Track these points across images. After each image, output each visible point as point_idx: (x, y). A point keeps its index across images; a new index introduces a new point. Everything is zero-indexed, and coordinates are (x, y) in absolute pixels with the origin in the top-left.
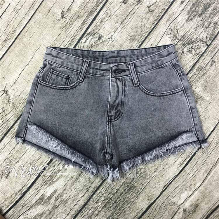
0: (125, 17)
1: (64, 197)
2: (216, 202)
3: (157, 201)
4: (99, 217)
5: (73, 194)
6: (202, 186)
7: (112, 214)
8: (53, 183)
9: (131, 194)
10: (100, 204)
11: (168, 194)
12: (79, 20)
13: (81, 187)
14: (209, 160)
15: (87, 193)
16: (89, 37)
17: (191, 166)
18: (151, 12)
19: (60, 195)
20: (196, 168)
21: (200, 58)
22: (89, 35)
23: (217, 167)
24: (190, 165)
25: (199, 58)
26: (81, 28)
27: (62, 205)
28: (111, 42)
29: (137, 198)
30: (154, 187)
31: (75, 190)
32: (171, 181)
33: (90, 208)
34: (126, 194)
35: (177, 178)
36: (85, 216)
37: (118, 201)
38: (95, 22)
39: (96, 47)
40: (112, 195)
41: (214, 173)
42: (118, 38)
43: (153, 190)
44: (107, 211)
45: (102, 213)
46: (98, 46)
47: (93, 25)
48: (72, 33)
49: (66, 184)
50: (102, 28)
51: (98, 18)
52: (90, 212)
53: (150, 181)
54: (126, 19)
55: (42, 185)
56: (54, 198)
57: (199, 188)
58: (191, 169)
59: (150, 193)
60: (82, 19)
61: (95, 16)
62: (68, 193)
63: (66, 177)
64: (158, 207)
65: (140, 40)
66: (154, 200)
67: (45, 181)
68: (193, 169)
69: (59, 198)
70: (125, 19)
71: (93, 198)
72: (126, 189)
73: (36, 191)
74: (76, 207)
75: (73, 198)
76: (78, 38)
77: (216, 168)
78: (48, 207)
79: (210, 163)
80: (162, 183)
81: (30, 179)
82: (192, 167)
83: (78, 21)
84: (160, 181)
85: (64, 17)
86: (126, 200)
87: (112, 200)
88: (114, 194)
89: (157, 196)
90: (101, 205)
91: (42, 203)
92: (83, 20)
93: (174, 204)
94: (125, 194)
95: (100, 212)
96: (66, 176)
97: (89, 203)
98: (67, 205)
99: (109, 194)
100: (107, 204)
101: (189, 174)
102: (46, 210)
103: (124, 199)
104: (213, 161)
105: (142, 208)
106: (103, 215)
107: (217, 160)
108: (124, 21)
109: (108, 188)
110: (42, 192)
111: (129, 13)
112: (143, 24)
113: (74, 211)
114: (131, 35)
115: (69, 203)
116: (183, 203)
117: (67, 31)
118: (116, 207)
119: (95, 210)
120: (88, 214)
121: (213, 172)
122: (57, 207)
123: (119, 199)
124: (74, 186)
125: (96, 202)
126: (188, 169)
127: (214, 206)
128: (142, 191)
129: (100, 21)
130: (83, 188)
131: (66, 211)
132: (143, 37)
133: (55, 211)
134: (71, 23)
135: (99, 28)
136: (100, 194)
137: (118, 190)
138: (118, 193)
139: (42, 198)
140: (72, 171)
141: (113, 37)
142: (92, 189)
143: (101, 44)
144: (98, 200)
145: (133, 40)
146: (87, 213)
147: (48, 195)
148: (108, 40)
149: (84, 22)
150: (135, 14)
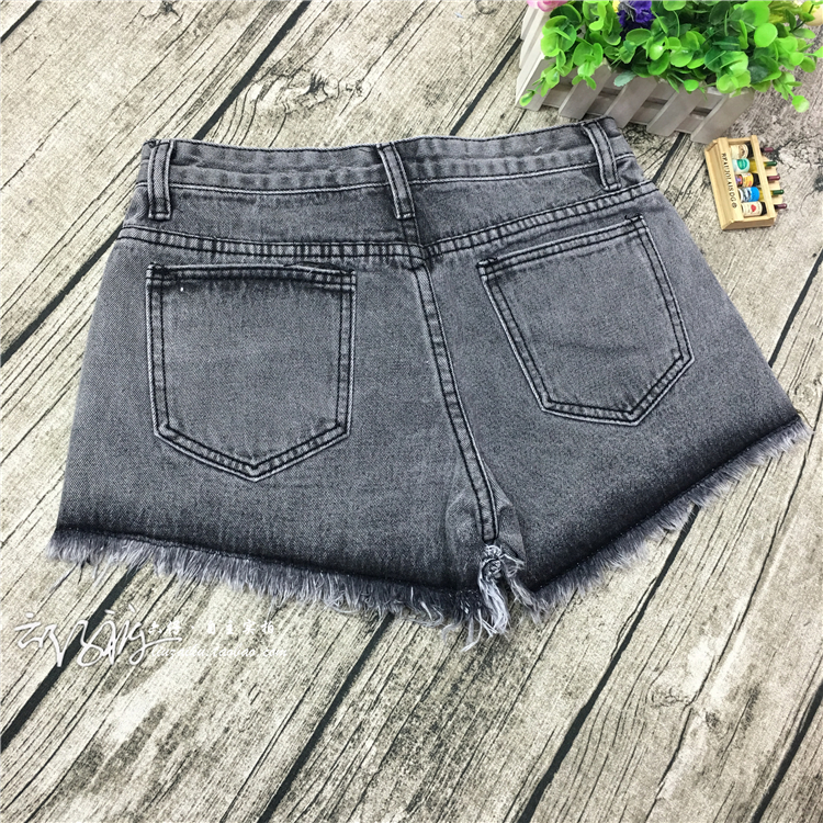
0: (400, 26)
1: (201, 737)
2: (814, 668)
3: (602, 696)
4: (368, 806)
5: (244, 714)
6: (754, 610)
7: (425, 783)
8: (145, 677)
9: (496, 682)
10: (369, 743)
11: (640, 659)
12: (231, 23)
13: (278, 679)
14: (760, 505)
15: (306, 700)
16: (273, 83)
17: (702, 535)
18: (488, 13)
19: (183, 730)
20: (721, 541)
21: (666, 161)
22: (272, 74)
23: (790, 530)
24: (699, 533)
25: (662, 160)
26: (240, 52)
27: (193, 777)
28: (357, 101)
29: (525, 696)
30: (582, 636)
31: (252, 697)
32: (643, 601)
33: (327, 774)
34: (476, 681)
35: (660, 590)
36: (305, 812)
37: (444, 717)
38: (293, 34)
39: (304, 117)
40: (419, 693)
41: (785, 554)
42: (381, 88)
43: (579, 649)
44: (401, 774)
45: (384, 788)
46: (309, 113)
47: (286, 42)
48: (208, 64)
49: (206, 674)
50: (322, 54)
51: (304, 21)
52: (329, 791)
53: (563, 614)
54: (406, 30)
55: (88, 693)
56: (150, 750)
57: (746, 620)
58: (706, 546)
59: (572, 664)
60: (242, 20)
61: (290, 13)
62: (218, 715)
63: (206, 640)
64: (611, 723)
65: (462, 100)
66: (590, 693)
67: (102, 671)
68: (712, 544)
69: (174, 747)
70: (402, 30)
71: (337, 723)
72: (472, 662)
73: (60, 729)
74: (261, 775)
75: (245, 736)
76: (233, 82)
77: (788, 533)
78: (123, 800)
79: (764, 519)
80: (609, 618)
81: (29, 669)
82: (706, 537)
83: (228, 27)
84: (602, 607)
85: (174, 11)
86: (481, 710)
87: (418, 717)
88: (426, 687)
89: (601, 675)
90: (374, 749)
91: (93, 780)
92: (247, 25)
93: (670, 699)
94: (473, 681)
95: (372, 782)
96: (204, 636)
97: (321, 750)
98: (216, 774)
99: (406, 691)
100: (402, 740)
101: (700, 567)
102: (111, 813)
103: (471, 706)
104: (776, 508)
105: (550, 733)
106: (386, 795)
107: (786, 503)
108: (397, 37)
109: (396, 665)
110: (88, 727)
111: (414, 14)
112: (467, 48)
113: (253, 798)
114: (427, 82)
115: (227, 761)
116: (701, 690)
117: (187, 56)
118: (440, 746)
119: (350, 777)
120: (319, 804)
121: (782, 549)
122: (172, 788)
123: (450, 710)
124: (246, 675)
125: (352, 740)
126: (693, 548)
127: (811, 683)
128: (539, 658)
129: (311, 32)
130: (289, 679)
131: (212, 802)
132: (469, 89)
133: (160, 814)
134: (199, 32)
135: (311, 55)
136: (367, 697)
137: (440, 669)
138: (441, 684)
139: (90, 759)
140: (230, 608)
141: (365, 86)
142: (327, 678)
143: (322, 106)
144: (357, 730)
145: (438, 97)
146: (313, 796)
147: (121, 736)
148: (349, 94)
149: (251, 32)
150: (433, 18)
